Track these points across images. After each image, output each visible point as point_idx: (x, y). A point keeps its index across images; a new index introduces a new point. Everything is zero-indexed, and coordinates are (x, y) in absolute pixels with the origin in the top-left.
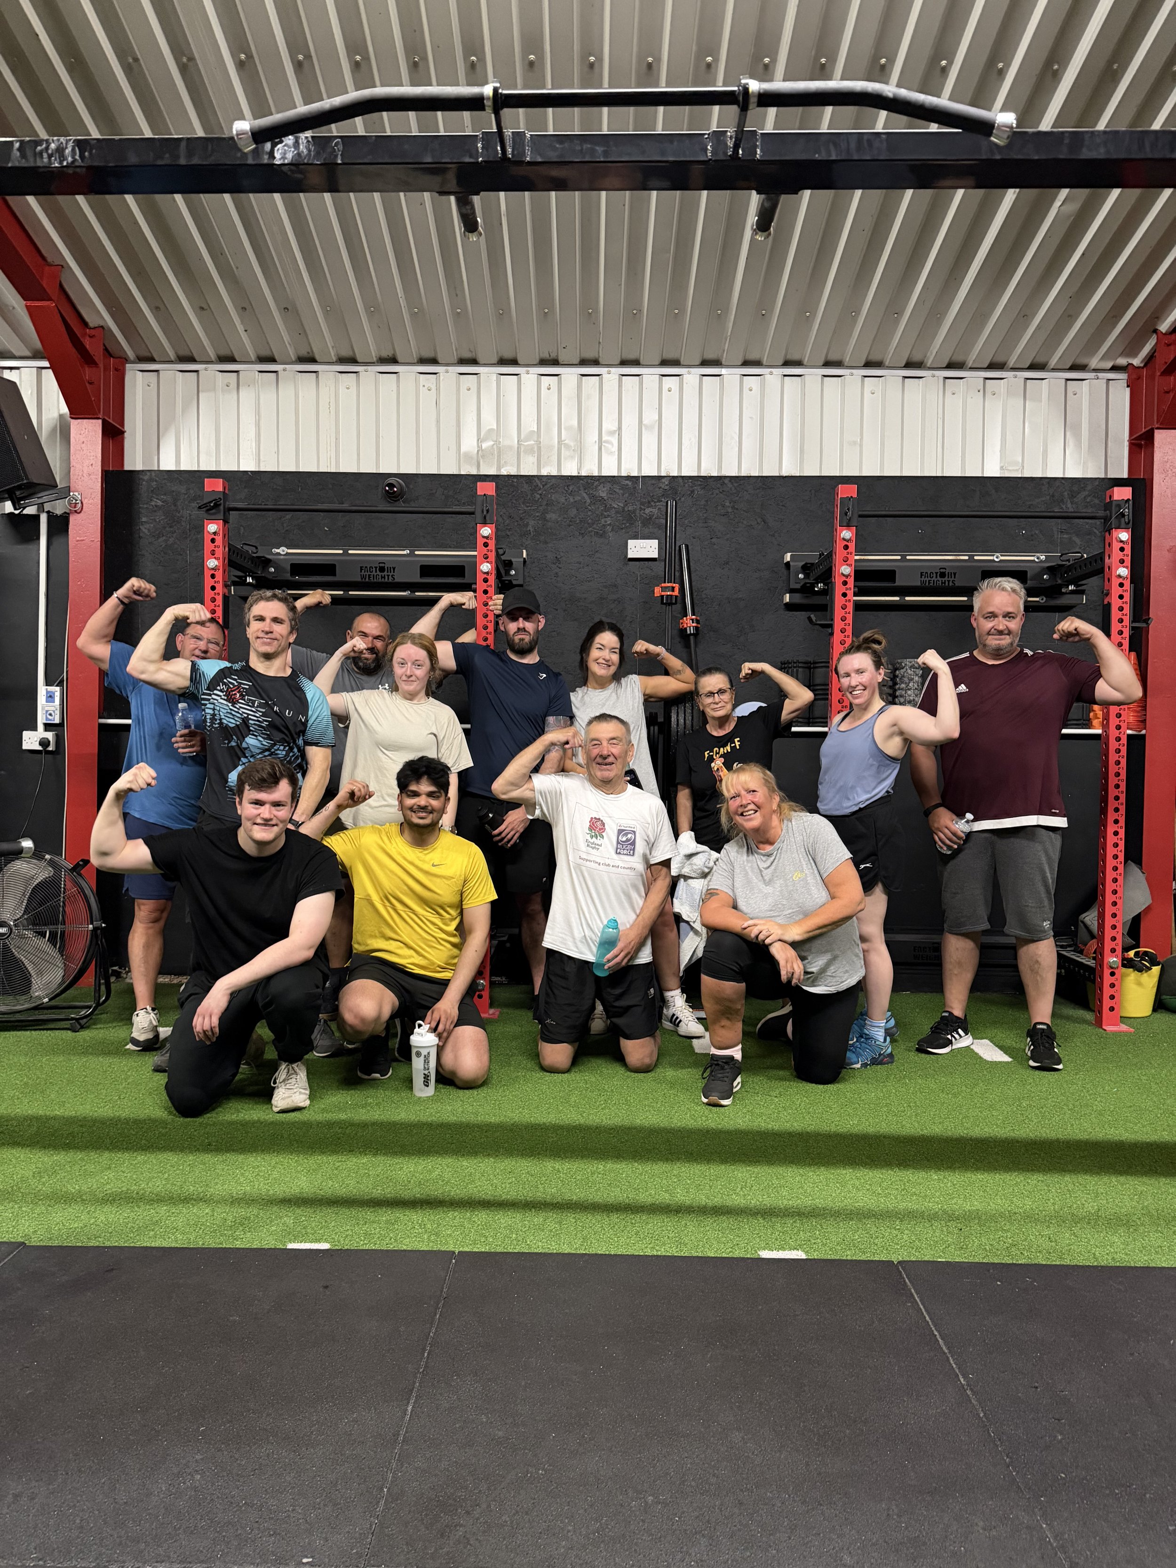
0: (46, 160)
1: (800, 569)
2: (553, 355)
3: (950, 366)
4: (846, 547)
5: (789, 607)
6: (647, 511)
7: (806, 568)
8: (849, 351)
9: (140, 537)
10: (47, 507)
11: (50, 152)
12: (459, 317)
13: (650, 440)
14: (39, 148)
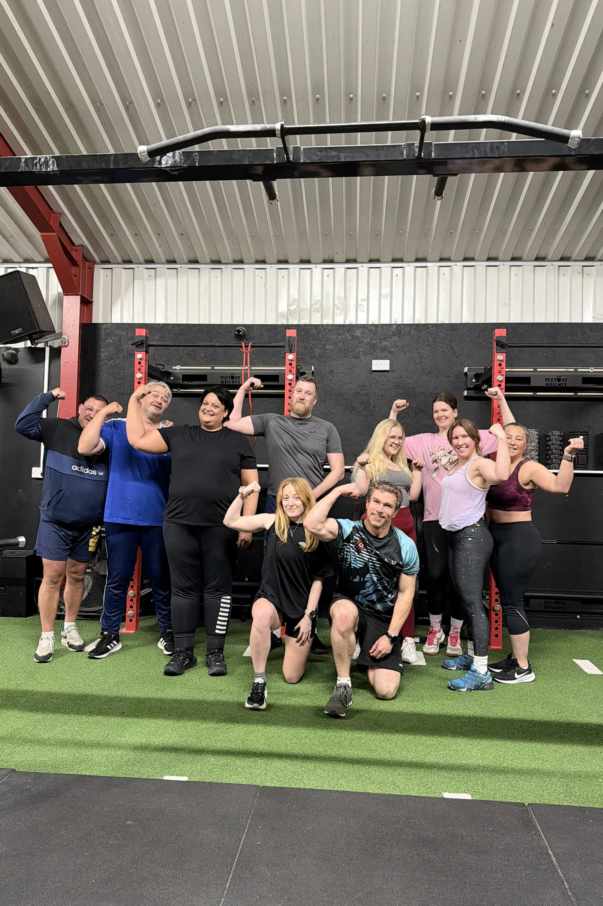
0: (38, 167)
1: (473, 377)
2: (331, 258)
3: (562, 259)
4: (500, 365)
5: (467, 398)
6: (384, 343)
7: (477, 376)
8: (502, 252)
9: (100, 360)
10: (50, 344)
11: (41, 163)
12: (278, 237)
13: (385, 304)
14: (35, 161)
